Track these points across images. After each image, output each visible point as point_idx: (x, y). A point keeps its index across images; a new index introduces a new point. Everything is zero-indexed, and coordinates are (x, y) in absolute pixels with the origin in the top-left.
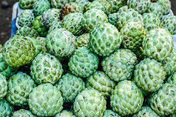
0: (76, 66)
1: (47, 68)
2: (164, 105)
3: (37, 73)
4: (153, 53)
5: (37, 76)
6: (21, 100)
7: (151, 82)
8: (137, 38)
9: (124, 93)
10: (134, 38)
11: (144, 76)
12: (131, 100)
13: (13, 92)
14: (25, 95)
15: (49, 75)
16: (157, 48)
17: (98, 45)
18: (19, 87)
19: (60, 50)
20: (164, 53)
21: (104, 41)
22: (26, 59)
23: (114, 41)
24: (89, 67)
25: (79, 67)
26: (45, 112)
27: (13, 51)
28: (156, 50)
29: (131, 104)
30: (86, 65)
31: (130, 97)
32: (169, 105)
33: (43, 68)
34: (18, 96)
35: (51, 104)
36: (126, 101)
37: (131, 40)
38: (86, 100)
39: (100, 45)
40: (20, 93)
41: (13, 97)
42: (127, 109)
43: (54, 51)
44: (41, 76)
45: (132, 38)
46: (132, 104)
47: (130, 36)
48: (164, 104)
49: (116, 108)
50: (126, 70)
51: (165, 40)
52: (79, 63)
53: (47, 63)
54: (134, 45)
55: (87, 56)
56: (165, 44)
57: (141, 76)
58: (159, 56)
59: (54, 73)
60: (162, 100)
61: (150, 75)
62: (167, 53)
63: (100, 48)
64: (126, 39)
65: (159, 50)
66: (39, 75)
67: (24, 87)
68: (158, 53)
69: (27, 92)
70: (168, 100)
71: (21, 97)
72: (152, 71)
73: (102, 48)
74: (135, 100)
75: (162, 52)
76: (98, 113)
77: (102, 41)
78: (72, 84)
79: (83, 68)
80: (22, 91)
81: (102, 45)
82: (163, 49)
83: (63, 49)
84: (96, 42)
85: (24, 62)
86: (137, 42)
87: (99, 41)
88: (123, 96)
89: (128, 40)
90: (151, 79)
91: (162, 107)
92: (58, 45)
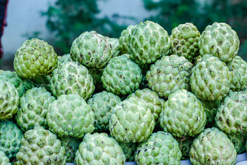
0: (111, 75)
1: (73, 74)
2: (234, 116)
3: (59, 83)
4: (212, 47)
5: (59, 87)
6: (36, 121)
7: (212, 82)
8: (191, 40)
9: (177, 102)
10: (187, 39)
11: (202, 75)
12: (188, 110)
13: (26, 108)
14: (43, 113)
15: (75, 84)
16: (217, 40)
17: (139, 44)
18: (35, 101)
19: (89, 53)
20: (227, 46)
21: (147, 37)
22: (45, 64)
23: (160, 39)
24: (128, 75)
25: (115, 75)
26: (70, 126)
27: (28, 51)
28: (216, 44)
29: (188, 115)
30: (124, 73)
31: (186, 106)
32: (241, 115)
33: (67, 74)
34: (33, 113)
35: (78, 116)
36: (182, 112)
37: (183, 44)
38: (126, 108)
39: (142, 43)
40: (35, 108)
41: (26, 116)
42: (183, 123)
43: (81, 56)
44: (65, 85)
45: (185, 41)
46: (190, 116)
47: (182, 37)
48: (234, 114)
49: (168, 126)
50: (178, 76)
51: (226, 31)
52: (115, 71)
53: (72, 68)
54: (188, 51)
55: (125, 62)
56: (227, 35)
57: (199, 77)
58: (221, 52)
59: (82, 81)
60: (231, 109)
61: (211, 72)
62: (231, 48)
63: (142, 49)
64: (176, 44)
65: (220, 43)
66: (62, 84)
67: (41, 99)
68: (219, 47)
69: (45, 108)
70: (239, 107)
71: (37, 116)
72: (212, 67)
73: (145, 47)
74: (193, 109)
75: (224, 45)
76: (142, 124)
77: (144, 37)
78: (107, 100)
79: (121, 76)
80: (39, 105)
81: (144, 44)
82: (225, 42)
83: (94, 52)
84: (137, 41)
85: (42, 68)
86: (192, 47)
87: (141, 39)
88: (176, 105)
89: (179, 45)
90: (213, 76)
91: (231, 118)
92: (87, 47)
